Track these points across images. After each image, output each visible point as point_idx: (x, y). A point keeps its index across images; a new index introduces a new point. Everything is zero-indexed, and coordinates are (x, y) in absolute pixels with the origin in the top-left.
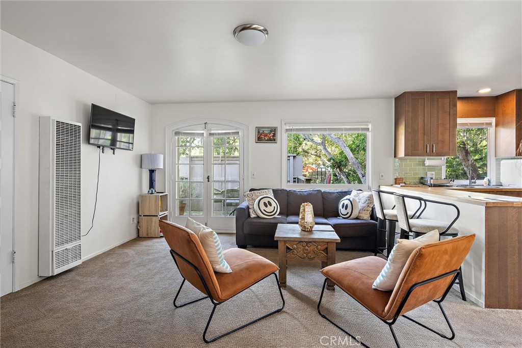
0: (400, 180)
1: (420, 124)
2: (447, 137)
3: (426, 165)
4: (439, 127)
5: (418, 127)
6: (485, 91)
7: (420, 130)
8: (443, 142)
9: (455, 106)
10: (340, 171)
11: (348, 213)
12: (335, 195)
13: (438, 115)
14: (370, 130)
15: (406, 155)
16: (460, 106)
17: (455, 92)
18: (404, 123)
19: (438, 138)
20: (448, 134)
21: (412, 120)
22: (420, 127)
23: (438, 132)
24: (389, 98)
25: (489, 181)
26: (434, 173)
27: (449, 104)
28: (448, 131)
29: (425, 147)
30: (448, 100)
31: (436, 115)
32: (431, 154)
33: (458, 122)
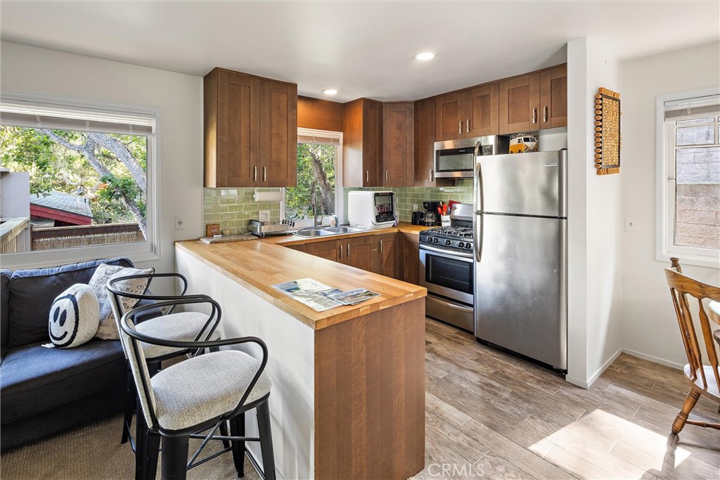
0: (213, 228)
1: (242, 130)
2: (284, 157)
3: (256, 200)
4: (273, 139)
5: (240, 135)
6: (331, 93)
7: (243, 142)
8: (278, 163)
9: (295, 107)
10: (127, 202)
11: (66, 333)
12: (49, 281)
13: (271, 118)
14: (154, 130)
15: (218, 186)
16: (301, 108)
17: (295, 86)
18: (215, 125)
19: (271, 157)
20: (285, 152)
21: (229, 121)
22: (242, 135)
23: (271, 148)
24: (193, 74)
25: (336, 220)
26: (268, 212)
27: (286, 103)
28: (285, 147)
29: (252, 170)
30: (285, 97)
31: (268, 119)
32: (261, 184)
33: (298, 134)
